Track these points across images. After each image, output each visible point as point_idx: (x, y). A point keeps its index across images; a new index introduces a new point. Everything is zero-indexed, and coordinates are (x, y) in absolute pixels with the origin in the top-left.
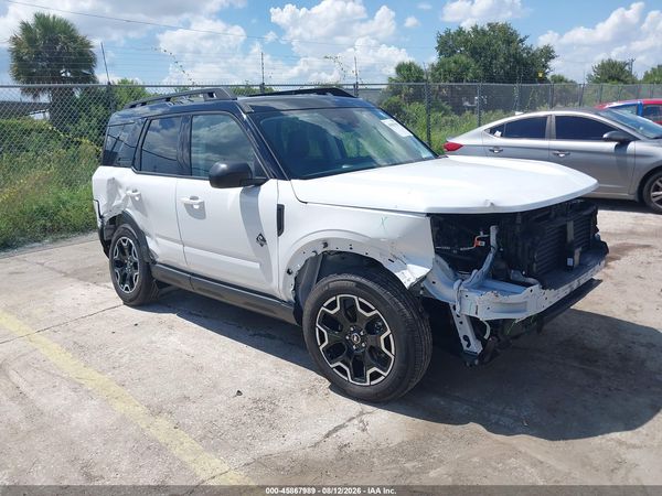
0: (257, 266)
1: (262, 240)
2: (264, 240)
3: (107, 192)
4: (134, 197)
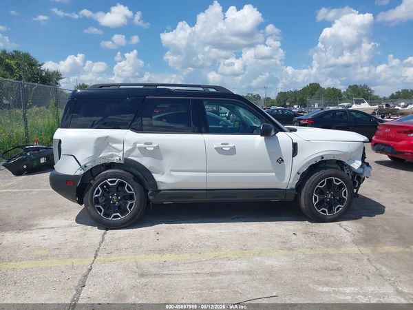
0: (274, 174)
1: (281, 161)
2: (282, 160)
3: (95, 147)
4: (145, 148)
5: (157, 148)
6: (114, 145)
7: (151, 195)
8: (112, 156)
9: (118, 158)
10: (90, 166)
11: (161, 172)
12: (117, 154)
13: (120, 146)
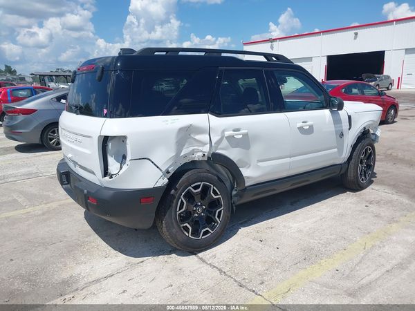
0: (337, 150)
2: (343, 135)
3: (177, 142)
4: (233, 136)
5: (246, 135)
6: (198, 137)
7: (236, 195)
8: (193, 152)
9: (201, 154)
10: (172, 170)
11: (247, 165)
12: (200, 148)
13: (205, 138)
